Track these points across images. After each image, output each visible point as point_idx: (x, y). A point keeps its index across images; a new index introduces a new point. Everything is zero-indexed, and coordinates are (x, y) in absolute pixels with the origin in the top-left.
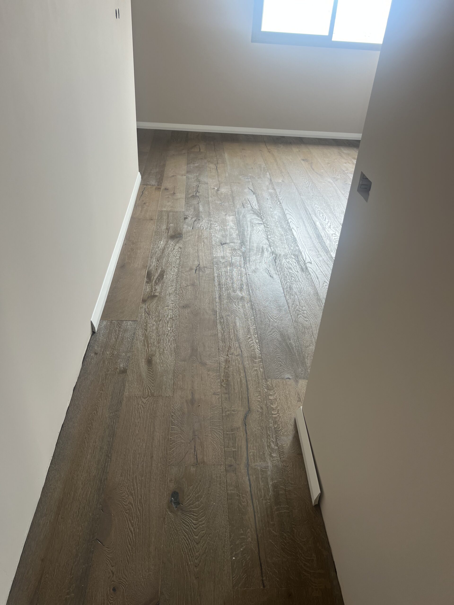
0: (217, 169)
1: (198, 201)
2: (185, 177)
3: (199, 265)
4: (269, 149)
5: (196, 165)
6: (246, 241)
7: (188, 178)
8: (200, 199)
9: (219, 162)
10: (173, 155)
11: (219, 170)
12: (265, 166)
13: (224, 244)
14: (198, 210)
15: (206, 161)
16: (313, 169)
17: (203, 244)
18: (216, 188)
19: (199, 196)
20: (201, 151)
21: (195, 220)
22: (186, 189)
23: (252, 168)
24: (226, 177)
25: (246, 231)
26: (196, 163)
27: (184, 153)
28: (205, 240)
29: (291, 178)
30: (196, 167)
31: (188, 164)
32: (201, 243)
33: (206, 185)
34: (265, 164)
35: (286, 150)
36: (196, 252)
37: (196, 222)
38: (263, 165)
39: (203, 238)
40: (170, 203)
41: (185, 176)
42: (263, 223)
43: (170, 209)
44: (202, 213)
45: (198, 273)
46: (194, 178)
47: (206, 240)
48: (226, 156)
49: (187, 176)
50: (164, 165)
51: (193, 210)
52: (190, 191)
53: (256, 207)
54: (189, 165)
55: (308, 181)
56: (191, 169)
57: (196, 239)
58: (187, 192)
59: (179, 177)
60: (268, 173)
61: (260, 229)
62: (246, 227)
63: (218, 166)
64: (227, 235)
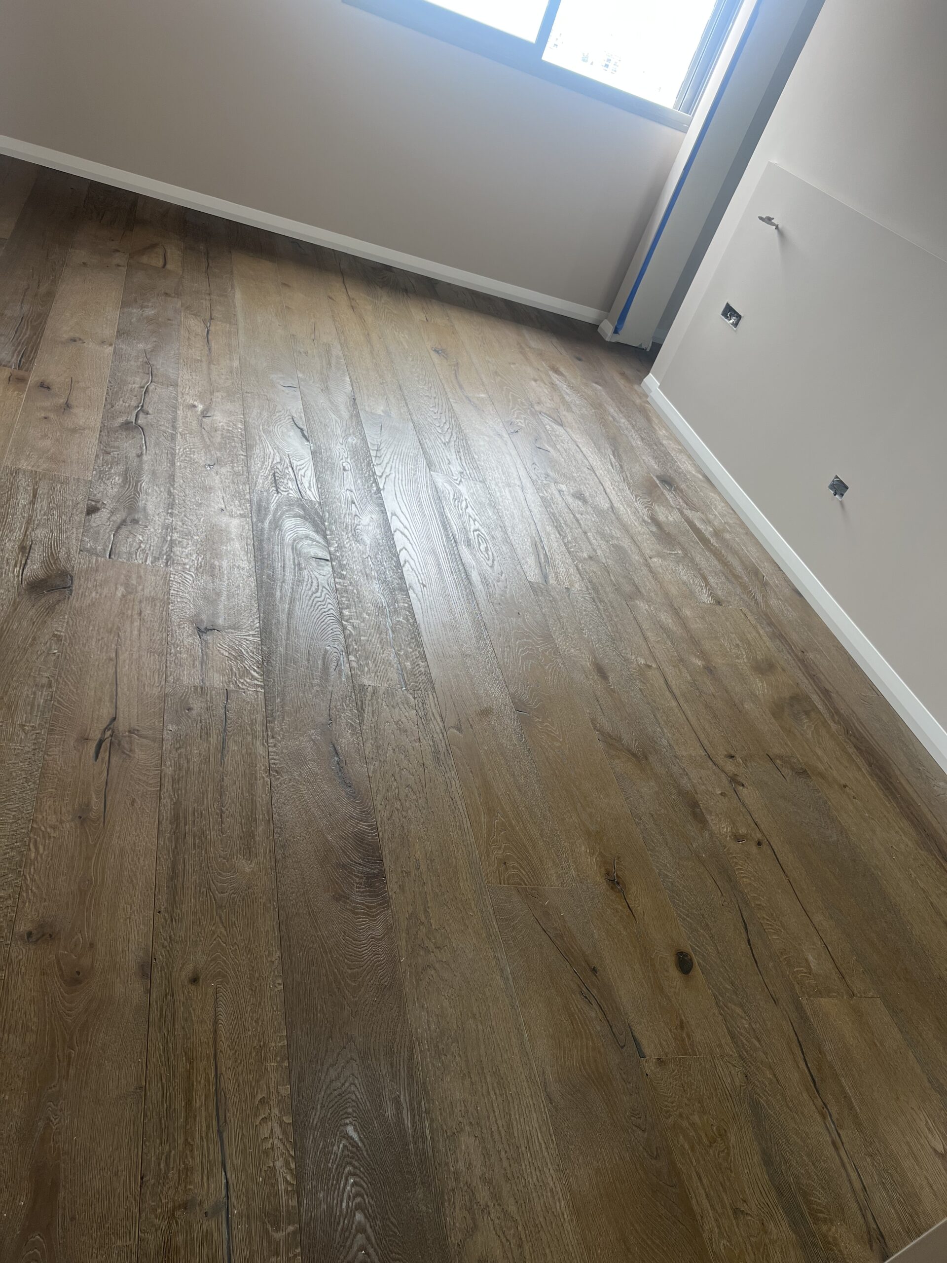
0: (210, 337)
1: (141, 448)
2: (110, 350)
3: (114, 719)
4: (353, 299)
5: (150, 312)
6: (278, 623)
7: (118, 356)
8: (147, 439)
9: (215, 314)
10: (84, 263)
11: (213, 344)
12: (341, 354)
13: (207, 630)
14: (137, 482)
15: (179, 304)
16: (461, 387)
17: (137, 624)
18: (200, 407)
19: (145, 428)
20: (168, 266)
21: (124, 522)
22: (107, 393)
23: (306, 353)
24: (231, 372)
25: (279, 584)
26: (147, 307)
27: (118, 265)
28: (147, 611)
29: (406, 404)
30: (149, 320)
31: (125, 304)
32: (132, 622)
33: (171, 388)
34: (341, 344)
35: (395, 312)
36: (111, 659)
37: (124, 531)
38: (337, 351)
39: (140, 602)
40: (48, 443)
41: (111, 345)
42: (329, 558)
43: (45, 466)
44: (147, 494)
45: (107, 758)
46: (137, 357)
47: (149, 608)
48: (238, 296)
49: (115, 347)
50: (50, 295)
51: (118, 479)
52: (120, 404)
53: (312, 495)
54: (126, 310)
55: (448, 423)
56: (131, 323)
57: (118, 603)
58: (109, 406)
59: (91, 346)
60: (347, 379)
61: (321, 578)
62: (278, 565)
63: (212, 328)
64: (219, 594)
